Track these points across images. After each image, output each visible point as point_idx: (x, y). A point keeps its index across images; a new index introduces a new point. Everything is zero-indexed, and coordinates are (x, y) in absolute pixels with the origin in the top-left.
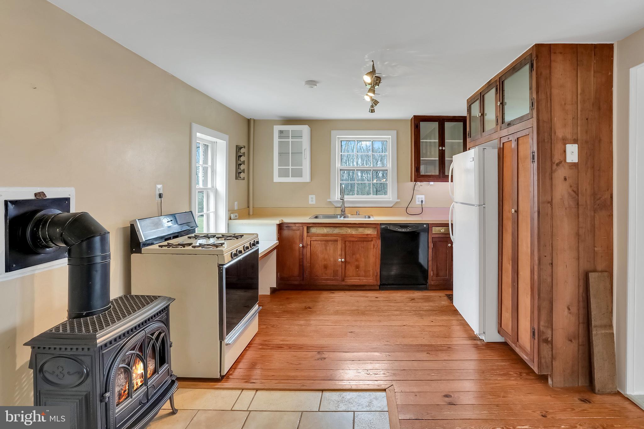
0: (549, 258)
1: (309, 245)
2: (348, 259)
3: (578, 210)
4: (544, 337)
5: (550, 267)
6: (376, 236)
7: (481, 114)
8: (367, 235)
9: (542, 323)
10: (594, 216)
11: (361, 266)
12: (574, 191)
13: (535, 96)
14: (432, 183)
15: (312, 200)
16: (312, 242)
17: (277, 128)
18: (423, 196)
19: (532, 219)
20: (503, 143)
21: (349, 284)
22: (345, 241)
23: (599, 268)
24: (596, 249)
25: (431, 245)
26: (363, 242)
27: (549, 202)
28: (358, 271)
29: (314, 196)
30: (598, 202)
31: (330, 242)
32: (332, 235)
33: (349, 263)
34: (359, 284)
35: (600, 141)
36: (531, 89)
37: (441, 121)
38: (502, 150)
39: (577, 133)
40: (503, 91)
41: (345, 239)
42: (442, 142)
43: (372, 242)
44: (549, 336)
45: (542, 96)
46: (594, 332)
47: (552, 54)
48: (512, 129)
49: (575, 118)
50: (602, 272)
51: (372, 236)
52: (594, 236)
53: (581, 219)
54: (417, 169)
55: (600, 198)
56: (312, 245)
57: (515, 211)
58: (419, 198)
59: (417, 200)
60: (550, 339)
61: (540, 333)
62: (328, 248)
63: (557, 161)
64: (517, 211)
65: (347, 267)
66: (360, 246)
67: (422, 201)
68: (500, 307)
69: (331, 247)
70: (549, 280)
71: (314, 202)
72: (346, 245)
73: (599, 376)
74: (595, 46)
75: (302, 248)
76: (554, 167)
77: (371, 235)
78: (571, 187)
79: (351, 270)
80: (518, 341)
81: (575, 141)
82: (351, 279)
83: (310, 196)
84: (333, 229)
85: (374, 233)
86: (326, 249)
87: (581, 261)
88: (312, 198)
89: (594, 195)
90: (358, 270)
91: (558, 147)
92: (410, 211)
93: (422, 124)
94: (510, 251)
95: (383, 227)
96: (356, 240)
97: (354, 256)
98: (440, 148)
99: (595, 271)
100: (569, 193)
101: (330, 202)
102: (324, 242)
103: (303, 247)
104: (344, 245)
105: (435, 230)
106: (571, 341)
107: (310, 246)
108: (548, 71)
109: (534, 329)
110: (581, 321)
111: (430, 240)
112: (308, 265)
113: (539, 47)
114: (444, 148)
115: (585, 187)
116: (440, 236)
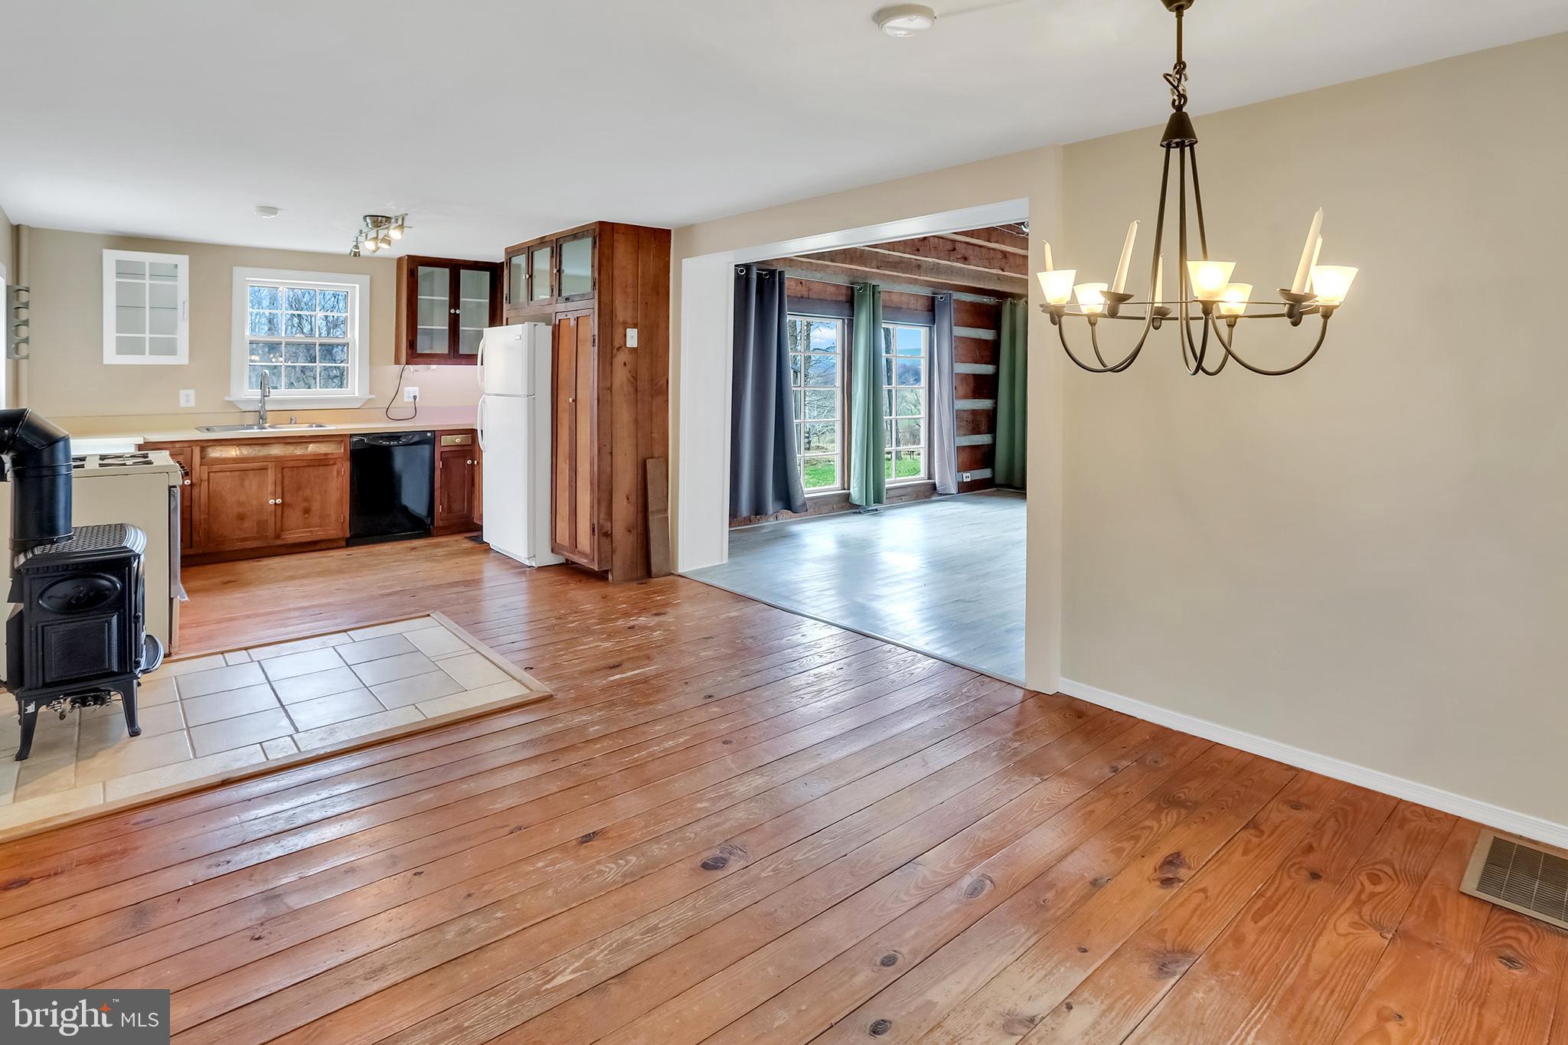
0: (608, 446)
1: (205, 480)
2: (288, 499)
3: (637, 396)
4: (604, 531)
5: (610, 457)
6: (342, 456)
7: (530, 276)
8: (326, 454)
9: (602, 516)
10: (652, 402)
11: (314, 508)
12: (633, 377)
13: (596, 276)
14: (434, 367)
15: (187, 399)
16: (211, 474)
17: (111, 258)
18: (416, 389)
19: (592, 407)
20: (560, 320)
21: (290, 542)
22: (283, 468)
23: (656, 454)
24: (653, 435)
25: (439, 464)
26: (316, 468)
27: (609, 389)
28: (307, 518)
29: (192, 392)
30: (655, 388)
31: (252, 472)
32: (254, 459)
33: (290, 505)
34: (310, 540)
35: (658, 326)
36: (593, 266)
37: (455, 267)
38: (557, 328)
39: (637, 317)
40: (560, 255)
41: (281, 463)
42: (455, 302)
43: (336, 467)
44: (609, 528)
45: (604, 277)
46: (650, 518)
47: (615, 235)
48: (570, 305)
49: (635, 301)
50: (658, 458)
51: (336, 456)
52: (652, 422)
53: (639, 405)
54: (412, 344)
55: (657, 384)
56: (211, 482)
57: (573, 401)
58: (409, 391)
59: (406, 395)
60: (609, 532)
61: (601, 527)
62: (247, 483)
63: (617, 346)
64: (575, 401)
65: (285, 514)
66: (312, 474)
67: (415, 397)
68: (554, 519)
69: (252, 483)
70: (609, 469)
71: (192, 403)
72: (285, 474)
73: (656, 560)
74: (655, 230)
75: (189, 488)
76: (615, 351)
77: (332, 454)
78: (630, 372)
79: (294, 517)
80: (576, 548)
81: (635, 326)
82: (293, 533)
83: (182, 393)
84: (257, 448)
85: (338, 451)
86: (242, 485)
87: (639, 448)
88: (187, 396)
89: (651, 380)
90: (307, 515)
91: (619, 330)
92: (392, 413)
93: (422, 270)
94: (567, 448)
95: (355, 439)
96: (305, 464)
97: (300, 493)
98: (452, 311)
99: (652, 458)
100: (628, 379)
101: (231, 403)
102: (238, 473)
103: (192, 485)
104: (280, 475)
105: (446, 440)
106: (630, 531)
107: (206, 483)
108: (610, 252)
109: (593, 525)
110: (639, 510)
111: (437, 456)
112: (202, 517)
113: (601, 223)
114: (458, 312)
115: (644, 373)
116: (454, 449)
